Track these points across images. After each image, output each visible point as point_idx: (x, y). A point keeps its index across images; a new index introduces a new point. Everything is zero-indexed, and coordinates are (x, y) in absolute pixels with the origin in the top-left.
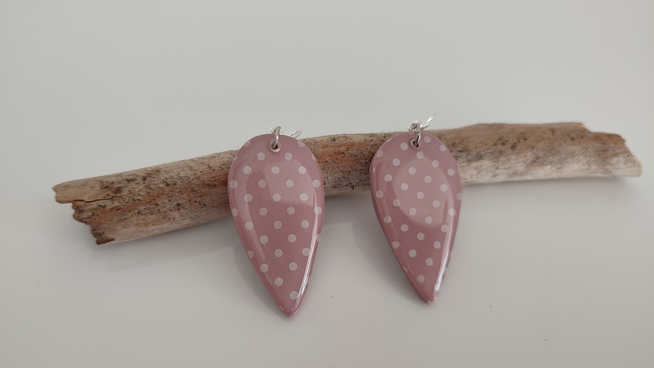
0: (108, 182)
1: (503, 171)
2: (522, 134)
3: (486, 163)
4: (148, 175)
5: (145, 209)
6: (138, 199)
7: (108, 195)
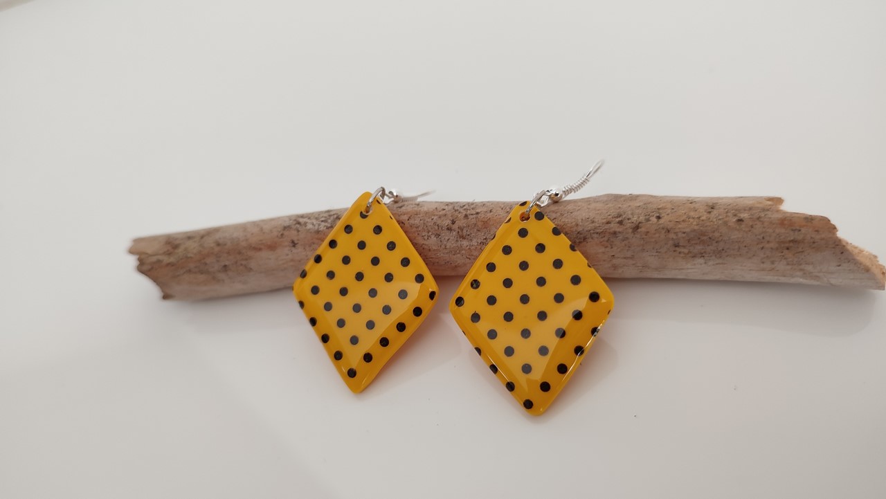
1: (625, 260)
5: (196, 267)
7: (168, 250)
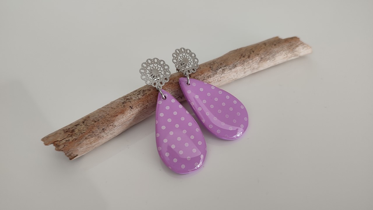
0: (66, 129)
1: (248, 69)
2: (251, 49)
3: (239, 68)
4: (85, 120)
5: (88, 136)
6: (84, 132)
7: (69, 135)
